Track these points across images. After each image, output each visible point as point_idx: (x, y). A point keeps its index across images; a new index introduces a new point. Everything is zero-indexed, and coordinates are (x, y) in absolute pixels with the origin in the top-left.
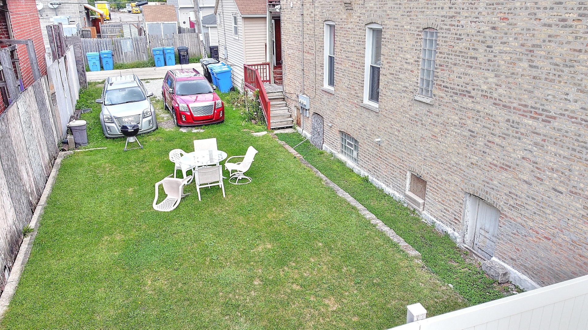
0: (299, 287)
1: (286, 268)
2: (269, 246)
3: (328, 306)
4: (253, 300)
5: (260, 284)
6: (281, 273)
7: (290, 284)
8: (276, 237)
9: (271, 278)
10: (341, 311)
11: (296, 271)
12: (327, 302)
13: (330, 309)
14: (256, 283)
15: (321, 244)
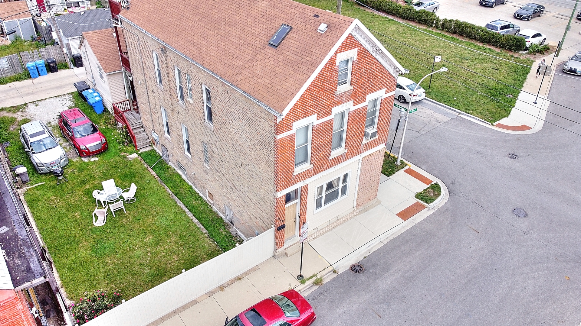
0: (164, 253)
1: (159, 246)
2: (151, 237)
3: (174, 259)
4: (149, 261)
5: (150, 255)
6: (157, 249)
7: (161, 253)
8: (153, 232)
9: (154, 251)
10: (179, 259)
11: (163, 247)
12: (174, 257)
13: (175, 260)
14: (149, 255)
15: (171, 233)
